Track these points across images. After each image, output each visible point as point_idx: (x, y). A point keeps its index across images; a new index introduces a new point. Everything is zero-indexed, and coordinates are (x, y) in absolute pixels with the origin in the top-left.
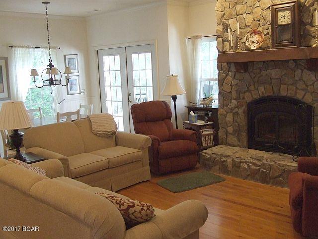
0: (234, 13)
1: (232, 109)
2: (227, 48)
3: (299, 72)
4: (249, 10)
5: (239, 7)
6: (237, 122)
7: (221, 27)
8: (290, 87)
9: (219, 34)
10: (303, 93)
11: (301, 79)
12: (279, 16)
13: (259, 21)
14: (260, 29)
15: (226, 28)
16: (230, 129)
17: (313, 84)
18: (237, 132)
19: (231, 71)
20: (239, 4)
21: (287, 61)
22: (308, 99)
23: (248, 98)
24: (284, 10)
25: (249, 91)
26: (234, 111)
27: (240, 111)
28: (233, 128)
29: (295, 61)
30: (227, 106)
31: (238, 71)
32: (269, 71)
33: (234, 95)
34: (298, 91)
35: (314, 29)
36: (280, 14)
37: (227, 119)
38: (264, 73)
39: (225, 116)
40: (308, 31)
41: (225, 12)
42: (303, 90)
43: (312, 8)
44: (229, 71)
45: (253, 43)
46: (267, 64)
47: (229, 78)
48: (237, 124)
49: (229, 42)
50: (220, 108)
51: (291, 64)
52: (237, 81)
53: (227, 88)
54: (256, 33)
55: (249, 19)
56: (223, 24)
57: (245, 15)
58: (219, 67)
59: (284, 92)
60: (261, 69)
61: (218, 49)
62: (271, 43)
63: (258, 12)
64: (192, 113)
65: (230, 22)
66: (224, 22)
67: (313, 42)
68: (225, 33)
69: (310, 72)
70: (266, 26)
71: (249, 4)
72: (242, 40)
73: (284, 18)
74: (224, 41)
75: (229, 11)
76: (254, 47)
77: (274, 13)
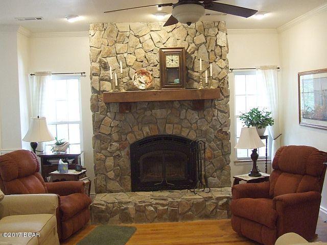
0: (113, 51)
1: (112, 153)
2: (107, 87)
3: (183, 112)
4: (132, 50)
5: (119, 46)
6: (119, 165)
7: (97, 65)
8: (175, 125)
9: (94, 71)
10: (188, 130)
11: (186, 118)
12: (167, 59)
13: (142, 62)
14: (145, 69)
15: (105, 67)
16: (111, 174)
17: (196, 122)
18: (119, 177)
19: (110, 112)
20: (119, 42)
21: (172, 102)
22: (192, 136)
23: (131, 139)
24: (172, 54)
25: (132, 132)
26: (115, 154)
27: (123, 153)
28: (114, 172)
30: (106, 149)
31: (122, 111)
33: (115, 136)
34: (183, 129)
35: (196, 74)
36: (168, 58)
37: (106, 163)
38: (148, 113)
39: (104, 161)
40: (191, 75)
41: (102, 49)
42: (187, 128)
43: (193, 56)
44: (107, 112)
45: (141, 83)
46: (152, 105)
47: (108, 119)
48: (119, 167)
49: (109, 80)
50: (96, 152)
51: (177, 105)
52: (117, 122)
53: (105, 130)
54: (143, 73)
55: (131, 60)
56: (100, 62)
57: (125, 55)
58: (94, 108)
59: (170, 130)
60: (145, 109)
61: (93, 88)
62: (159, 84)
63: (141, 54)
64: (61, 162)
65: (109, 60)
66: (100, 60)
67: (196, 85)
68: (103, 72)
69: (193, 112)
70: (150, 68)
71: (131, 44)
72: (125, 80)
73: (173, 62)
74: (102, 80)
75: (107, 49)
76: (143, 87)
77: (162, 56)
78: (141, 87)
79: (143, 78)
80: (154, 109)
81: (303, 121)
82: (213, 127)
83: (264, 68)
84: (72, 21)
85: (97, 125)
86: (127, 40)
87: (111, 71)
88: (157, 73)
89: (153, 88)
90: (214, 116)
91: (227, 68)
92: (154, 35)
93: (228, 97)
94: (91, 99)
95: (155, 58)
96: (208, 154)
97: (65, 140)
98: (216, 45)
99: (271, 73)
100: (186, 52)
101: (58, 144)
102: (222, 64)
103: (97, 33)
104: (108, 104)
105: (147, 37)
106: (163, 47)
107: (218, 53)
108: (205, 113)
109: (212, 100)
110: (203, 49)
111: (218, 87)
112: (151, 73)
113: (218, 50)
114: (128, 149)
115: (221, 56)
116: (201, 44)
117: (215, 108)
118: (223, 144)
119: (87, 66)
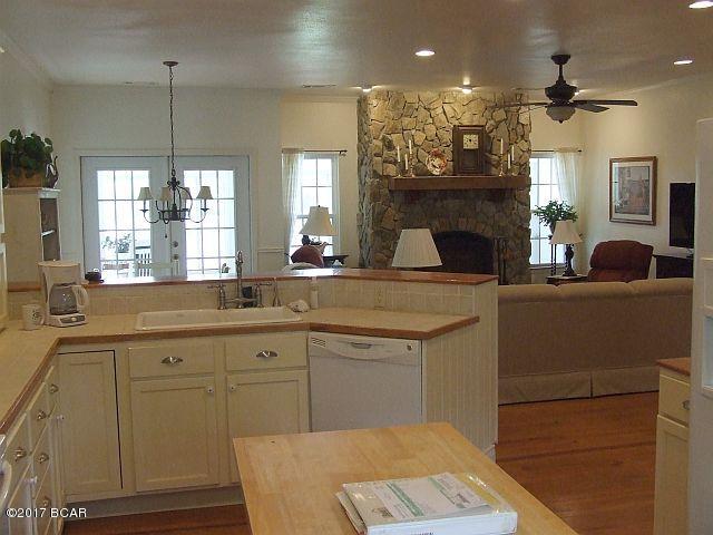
0: (400, 127)
2: (392, 170)
3: (479, 204)
4: (421, 126)
5: (406, 121)
7: (379, 143)
8: (470, 220)
9: (377, 151)
10: (483, 226)
11: (482, 211)
12: (464, 139)
13: (433, 141)
15: (390, 146)
17: (493, 217)
19: (394, 202)
20: (406, 116)
21: (467, 191)
22: (489, 233)
24: (471, 133)
29: (475, 190)
32: (445, 202)
34: (478, 224)
35: (494, 157)
36: (466, 137)
38: (438, 204)
40: (490, 158)
41: (386, 123)
42: (483, 222)
43: (492, 135)
44: (391, 202)
45: (435, 167)
46: (444, 194)
47: (391, 211)
49: (395, 162)
50: (374, 252)
51: (471, 194)
52: (402, 215)
53: (387, 225)
54: (436, 155)
55: (420, 137)
56: (384, 139)
57: (413, 132)
58: (375, 197)
59: (463, 226)
60: (436, 200)
61: (374, 172)
62: (452, 169)
63: (431, 130)
65: (394, 137)
66: (384, 137)
67: (494, 171)
68: (386, 152)
69: (489, 203)
70: (441, 148)
71: (420, 118)
72: (413, 163)
73: (470, 142)
74: (385, 162)
75: (392, 123)
76: (436, 172)
77: (458, 133)
78: (434, 173)
79: (437, 162)
80: (446, 199)
81: (614, 215)
82: (513, 222)
83: (563, 151)
86: (416, 114)
87: (398, 152)
88: (449, 155)
89: (446, 173)
90: (513, 209)
91: (529, 150)
92: (447, 107)
93: (530, 185)
95: (448, 137)
98: (518, 123)
99: (571, 157)
100: (485, 131)
102: (524, 146)
104: (392, 192)
105: (440, 111)
106: (457, 123)
107: (520, 133)
108: (504, 204)
109: (512, 190)
110: (503, 126)
111: (520, 174)
112: (445, 155)
113: (520, 128)
115: (522, 136)
116: (501, 121)
117: (515, 199)
118: (522, 243)
119: (350, 144)
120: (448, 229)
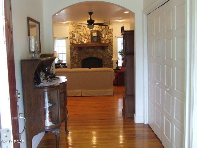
0: (77, 31)
1: (76, 62)
2: (75, 42)
3: (98, 50)
5: (78, 30)
7: (71, 35)
8: (96, 54)
9: (71, 37)
11: (99, 52)
13: (85, 34)
14: (86, 37)
15: (74, 36)
17: (102, 53)
19: (75, 50)
20: (78, 28)
22: (101, 58)
23: (82, 58)
24: (94, 32)
25: (82, 56)
27: (79, 63)
29: (97, 47)
30: (74, 61)
31: (79, 50)
32: (89, 50)
33: (77, 57)
36: (93, 33)
37: (75, 66)
39: (74, 65)
40: (101, 38)
41: (73, 30)
42: (99, 55)
43: (101, 32)
45: (85, 41)
46: (88, 48)
47: (75, 52)
49: (75, 40)
50: (71, 62)
51: (96, 48)
52: (77, 53)
53: (74, 55)
54: (86, 38)
55: (82, 34)
56: (73, 34)
57: (80, 32)
58: (71, 49)
59: (94, 56)
60: (86, 49)
61: (70, 43)
62: (90, 41)
63: (85, 32)
64: (61, 65)
65: (75, 34)
67: (102, 42)
68: (73, 38)
69: (101, 50)
70: (88, 36)
71: (82, 29)
72: (80, 40)
74: (73, 40)
75: (75, 30)
76: (85, 42)
77: (92, 33)
79: (86, 40)
82: (108, 55)
84: (64, 23)
85: (72, 54)
87: (76, 37)
88: (90, 38)
89: (89, 43)
90: (108, 51)
93: (112, 45)
94: (70, 46)
95: (89, 33)
96: (106, 63)
97: (61, 59)
98: (109, 29)
100: (99, 31)
101: (59, 60)
102: (111, 35)
103: (72, 25)
104: (75, 47)
108: (105, 50)
109: (107, 46)
110: (104, 30)
111: (109, 42)
112: (88, 38)
113: (109, 31)
114: (81, 61)
115: (110, 32)
116: (104, 29)
117: (108, 49)
119: (68, 36)
120: (90, 57)
